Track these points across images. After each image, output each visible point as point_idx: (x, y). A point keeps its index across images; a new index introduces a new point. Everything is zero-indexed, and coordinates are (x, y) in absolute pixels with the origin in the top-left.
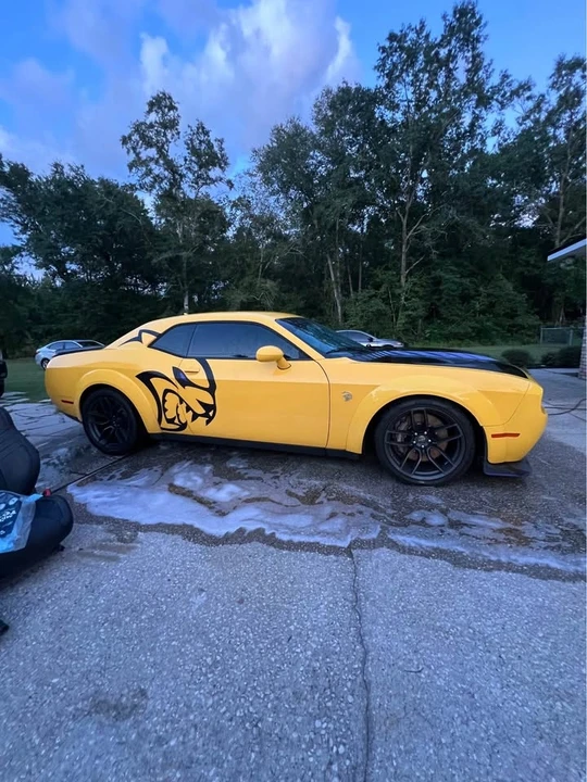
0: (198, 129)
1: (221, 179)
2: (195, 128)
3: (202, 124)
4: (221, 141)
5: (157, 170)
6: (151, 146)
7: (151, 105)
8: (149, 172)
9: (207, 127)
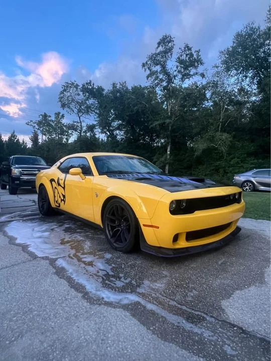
0: (185, 48)
1: (197, 73)
2: (183, 48)
3: (187, 44)
4: (198, 52)
5: (161, 76)
6: (158, 65)
7: (159, 44)
8: (157, 78)
9: (190, 46)
